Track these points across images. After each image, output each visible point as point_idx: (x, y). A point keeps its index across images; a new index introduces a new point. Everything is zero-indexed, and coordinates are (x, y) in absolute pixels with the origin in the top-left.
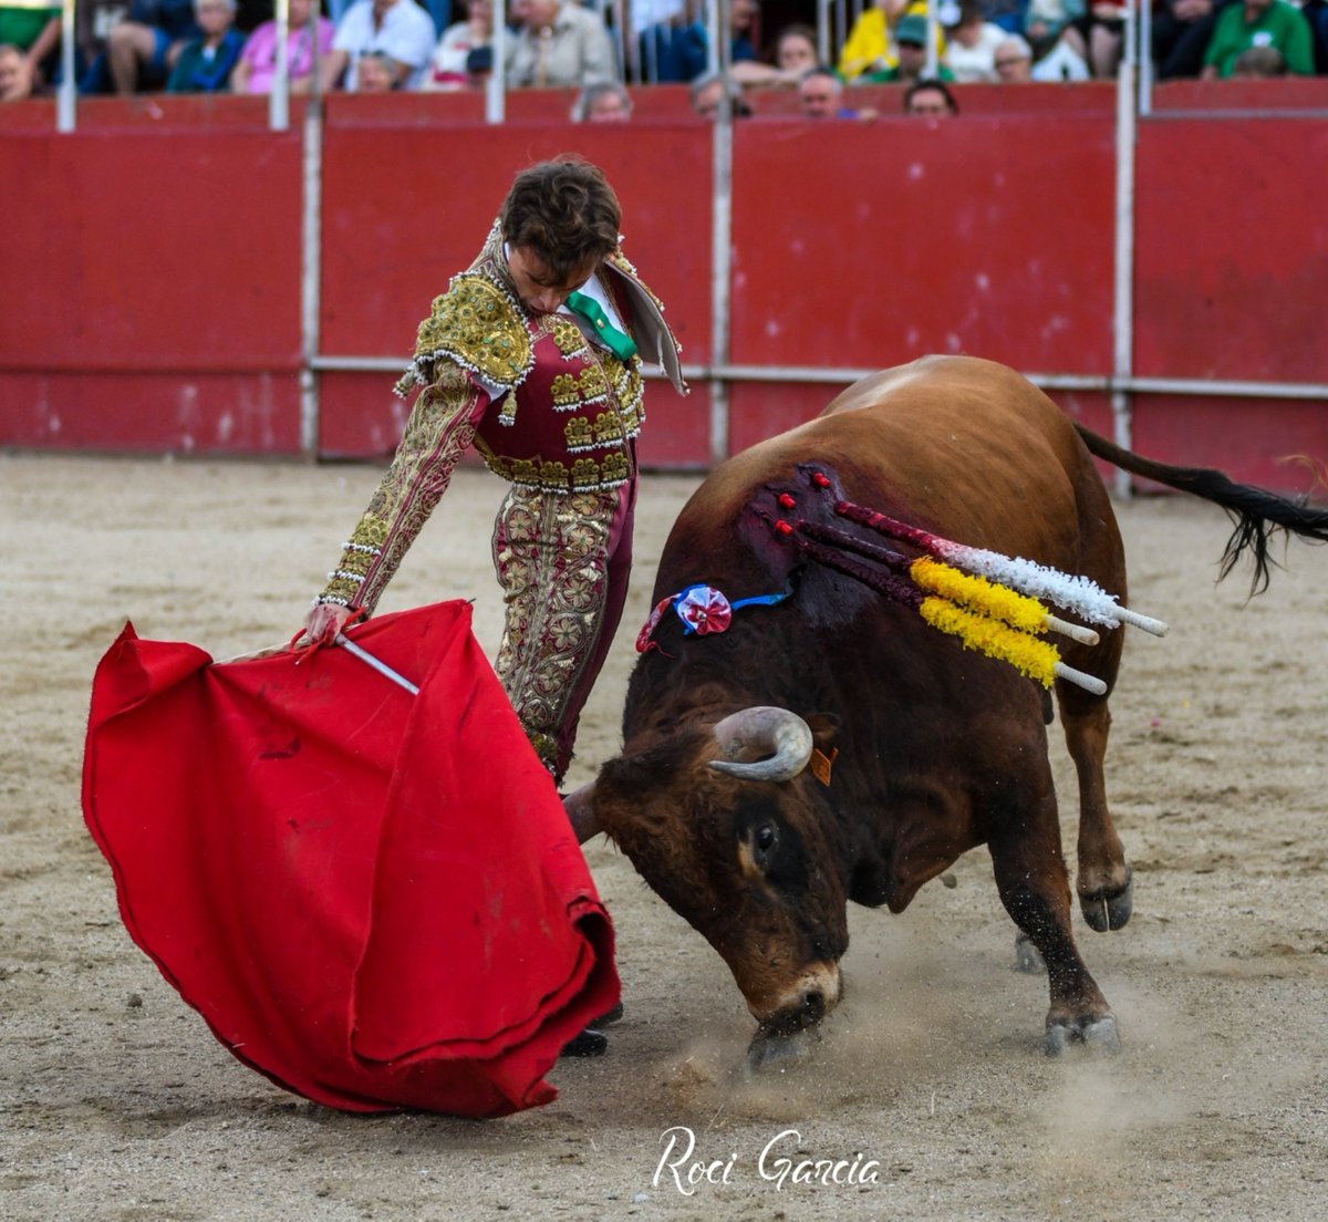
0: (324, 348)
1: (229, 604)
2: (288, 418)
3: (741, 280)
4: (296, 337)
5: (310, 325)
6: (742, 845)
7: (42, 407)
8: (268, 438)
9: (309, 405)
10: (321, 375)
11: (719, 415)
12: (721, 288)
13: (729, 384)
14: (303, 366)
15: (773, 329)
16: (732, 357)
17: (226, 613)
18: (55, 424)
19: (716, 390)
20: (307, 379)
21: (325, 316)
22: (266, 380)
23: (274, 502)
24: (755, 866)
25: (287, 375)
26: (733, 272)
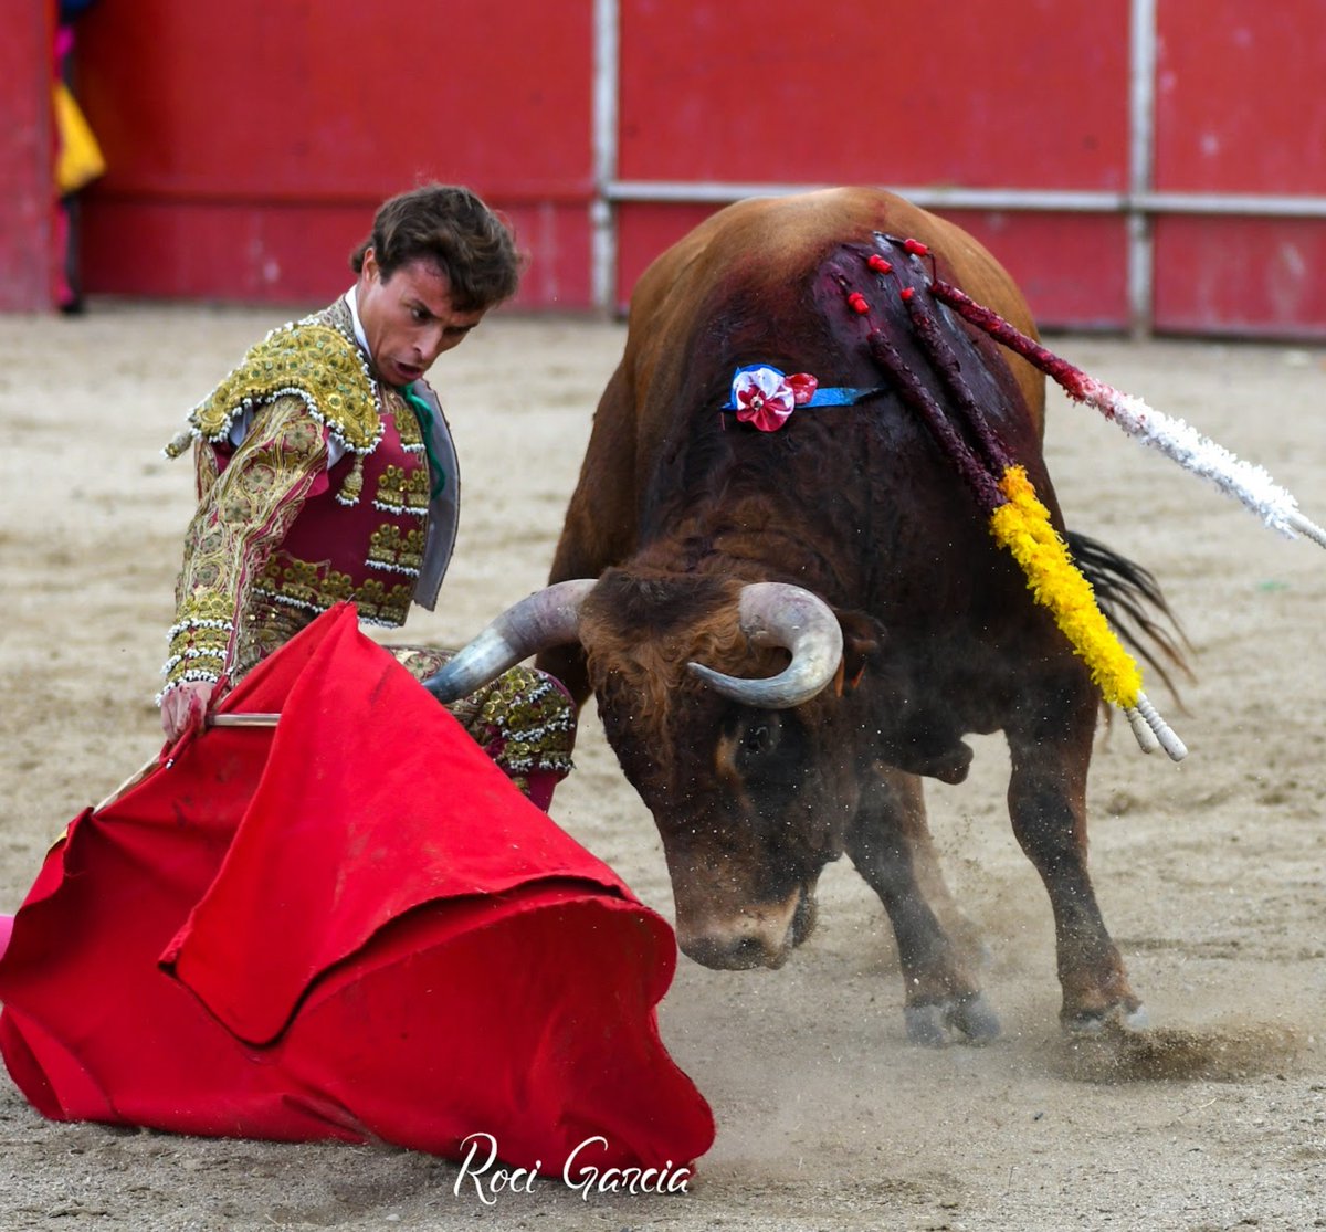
0: (624, 171)
1: (499, 506)
2: (577, 264)
3: (1169, 81)
4: (584, 155)
5: (605, 140)
6: (724, 740)
7: (255, 249)
8: (551, 289)
9: (603, 246)
10: (620, 207)
11: (1140, 259)
12: (1142, 92)
13: (1155, 218)
14: (594, 195)
15: (1210, 145)
16: (1158, 182)
17: (495, 517)
18: (272, 271)
19: (1136, 225)
20: (601, 212)
21: (627, 129)
22: (548, 214)
23: (558, 372)
24: (733, 768)
25: (575, 206)
26: (1160, 70)
